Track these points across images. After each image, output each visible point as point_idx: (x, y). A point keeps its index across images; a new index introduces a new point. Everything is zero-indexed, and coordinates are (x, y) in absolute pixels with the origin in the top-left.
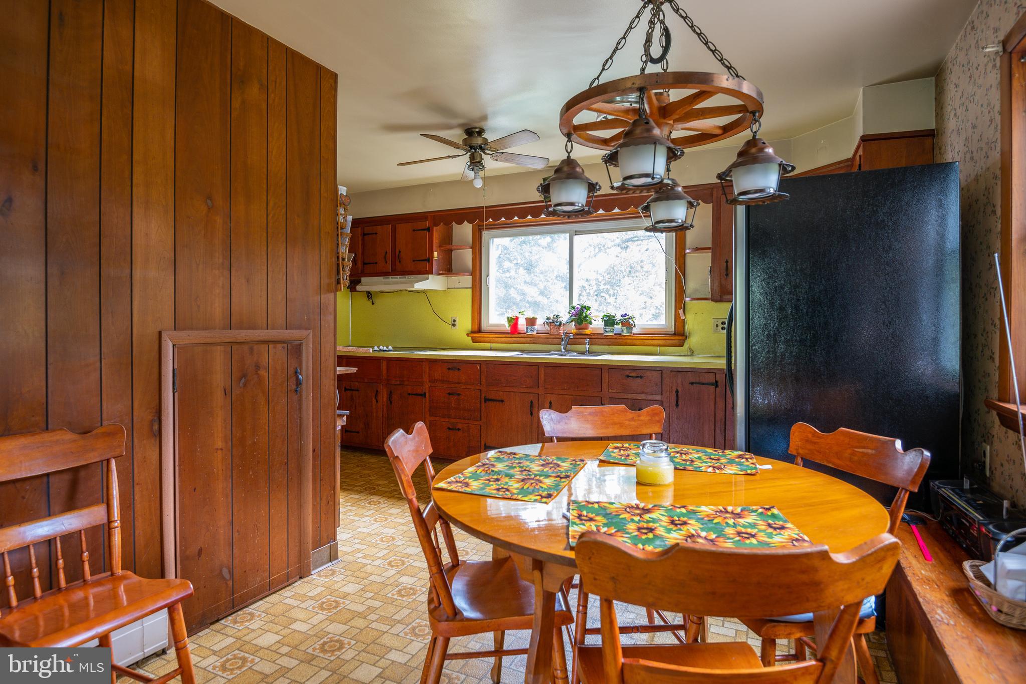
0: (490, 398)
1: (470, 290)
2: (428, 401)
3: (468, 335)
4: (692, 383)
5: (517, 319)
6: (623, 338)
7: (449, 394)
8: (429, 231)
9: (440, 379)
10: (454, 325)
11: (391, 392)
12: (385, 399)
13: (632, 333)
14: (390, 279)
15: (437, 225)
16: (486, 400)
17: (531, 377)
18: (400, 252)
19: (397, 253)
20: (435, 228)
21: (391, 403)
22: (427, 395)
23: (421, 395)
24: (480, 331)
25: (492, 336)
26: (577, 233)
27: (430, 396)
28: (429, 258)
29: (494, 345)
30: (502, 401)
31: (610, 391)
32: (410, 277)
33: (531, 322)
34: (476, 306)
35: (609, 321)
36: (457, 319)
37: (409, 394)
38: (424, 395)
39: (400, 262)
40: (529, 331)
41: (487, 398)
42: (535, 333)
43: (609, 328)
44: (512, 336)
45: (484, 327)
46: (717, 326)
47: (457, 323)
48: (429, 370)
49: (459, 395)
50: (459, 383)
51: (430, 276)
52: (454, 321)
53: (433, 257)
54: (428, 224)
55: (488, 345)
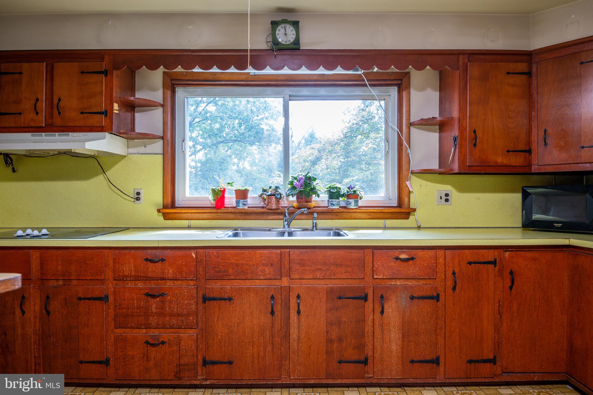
0: (212, 296)
1: (160, 157)
2: (112, 307)
3: (159, 211)
4: (470, 263)
5: (224, 191)
6: (351, 211)
7: (148, 295)
8: (106, 75)
9: (133, 274)
10: (138, 199)
11: (48, 297)
12: (37, 308)
13: (358, 206)
14: (44, 136)
15: (118, 68)
16: (205, 299)
17: (272, 265)
18: (60, 100)
19: (56, 101)
20: (115, 72)
21: (48, 313)
22: (111, 299)
23: (99, 299)
24: (173, 205)
25: (190, 211)
26: (292, 97)
27: (115, 300)
28: (106, 111)
29: (193, 223)
30: (230, 299)
31: (375, 277)
32: (75, 134)
33: (242, 194)
34: (169, 176)
35: (334, 194)
36: (142, 192)
37: (80, 299)
38: (104, 299)
39: (59, 113)
40: (241, 205)
41: (207, 296)
42: (246, 207)
43: (335, 201)
44: (219, 211)
45: (179, 200)
46: (441, 198)
47: (142, 196)
48: (114, 263)
49: (162, 295)
50: (163, 279)
51: (107, 135)
52: (138, 194)
53: (112, 109)
54: (104, 66)
55: (185, 223)
